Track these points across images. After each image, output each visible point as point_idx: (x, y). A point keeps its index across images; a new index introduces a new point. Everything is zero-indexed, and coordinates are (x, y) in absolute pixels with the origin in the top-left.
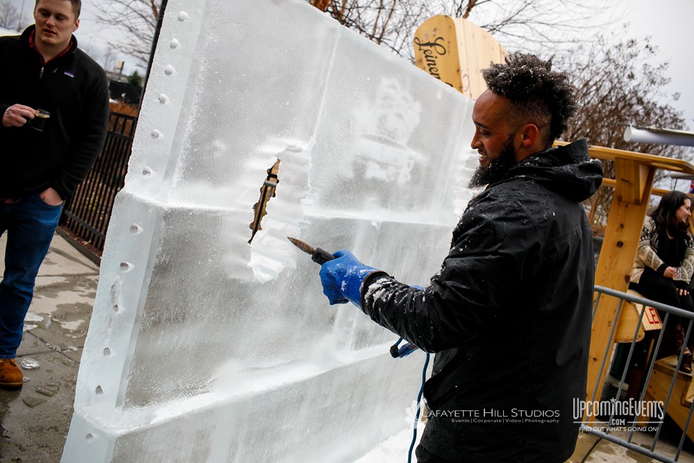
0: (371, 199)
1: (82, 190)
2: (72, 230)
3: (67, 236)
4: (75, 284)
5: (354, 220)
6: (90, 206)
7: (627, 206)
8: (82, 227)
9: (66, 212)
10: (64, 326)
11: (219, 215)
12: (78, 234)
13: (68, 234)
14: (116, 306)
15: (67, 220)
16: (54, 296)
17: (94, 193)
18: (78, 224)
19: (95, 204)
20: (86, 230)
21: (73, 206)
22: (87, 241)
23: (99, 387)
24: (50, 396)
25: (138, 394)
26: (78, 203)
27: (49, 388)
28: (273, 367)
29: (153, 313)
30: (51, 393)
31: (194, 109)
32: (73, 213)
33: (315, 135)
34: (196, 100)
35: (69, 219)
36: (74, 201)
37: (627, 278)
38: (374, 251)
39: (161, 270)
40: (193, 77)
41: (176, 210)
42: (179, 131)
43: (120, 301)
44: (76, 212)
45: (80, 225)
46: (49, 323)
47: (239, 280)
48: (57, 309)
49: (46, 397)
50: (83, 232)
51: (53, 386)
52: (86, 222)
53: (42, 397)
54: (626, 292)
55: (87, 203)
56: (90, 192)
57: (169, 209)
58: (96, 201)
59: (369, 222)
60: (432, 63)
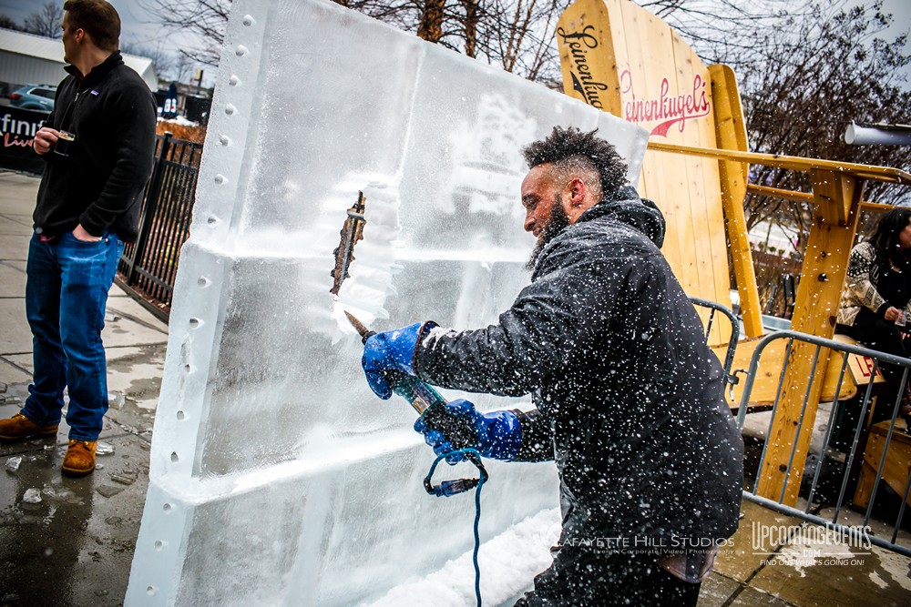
0: (480, 236)
1: (155, 241)
2: (145, 290)
3: (140, 298)
4: (152, 356)
5: (459, 262)
6: (166, 260)
7: (829, 229)
8: (157, 286)
9: (137, 268)
10: (140, 405)
11: (294, 263)
12: (152, 295)
13: (140, 295)
14: (188, 366)
15: (139, 278)
16: (128, 371)
17: (169, 244)
18: (153, 283)
19: (172, 257)
20: (162, 289)
21: (145, 260)
22: (165, 303)
23: (174, 454)
24: (128, 485)
25: (216, 461)
26: (151, 257)
27: (126, 475)
28: (370, 432)
29: (226, 372)
30: (129, 481)
31: (258, 150)
32: (146, 269)
33: (401, 168)
34: (259, 140)
35: (141, 277)
36: (146, 255)
37: (832, 320)
38: (487, 295)
39: (233, 325)
40: (255, 114)
41: (245, 260)
42: (243, 175)
43: (191, 360)
44: (148, 268)
45: (155, 284)
46: (123, 402)
47: (323, 334)
48: (131, 385)
49: (124, 486)
50: (159, 292)
51: (130, 473)
52: (162, 279)
53: (119, 486)
54: (831, 338)
55: (162, 255)
56: (164, 242)
57: (238, 259)
58: (173, 253)
59: (478, 264)
60: (581, 59)
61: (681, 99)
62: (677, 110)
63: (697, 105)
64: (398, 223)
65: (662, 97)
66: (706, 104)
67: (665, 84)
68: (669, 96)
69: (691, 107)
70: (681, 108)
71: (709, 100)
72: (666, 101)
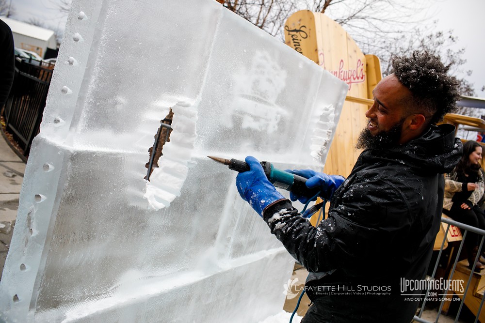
60: (297, 44)
61: (350, 72)
62: (347, 78)
63: (358, 76)
64: (196, 132)
65: (340, 69)
66: (363, 76)
67: (342, 63)
68: (344, 69)
69: (355, 77)
70: (350, 77)
71: (365, 74)
72: (342, 72)
